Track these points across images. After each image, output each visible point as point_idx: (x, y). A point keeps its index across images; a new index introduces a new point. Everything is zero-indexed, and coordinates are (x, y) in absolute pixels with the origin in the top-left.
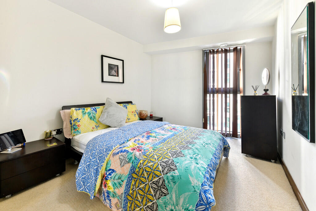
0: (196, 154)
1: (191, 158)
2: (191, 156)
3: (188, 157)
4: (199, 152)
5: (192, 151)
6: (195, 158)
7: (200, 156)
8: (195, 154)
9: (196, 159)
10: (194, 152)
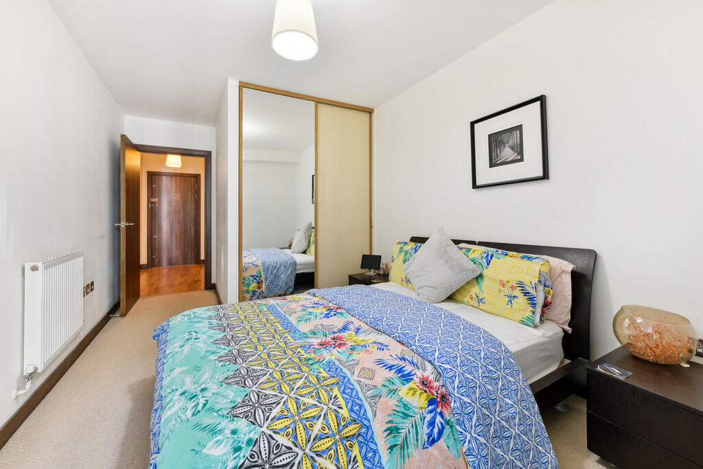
0: (200, 407)
1: (203, 390)
2: (208, 394)
3: (213, 388)
4: (198, 427)
5: (218, 407)
6: (196, 396)
7: (189, 413)
8: (205, 405)
9: (191, 399)
10: (212, 410)
